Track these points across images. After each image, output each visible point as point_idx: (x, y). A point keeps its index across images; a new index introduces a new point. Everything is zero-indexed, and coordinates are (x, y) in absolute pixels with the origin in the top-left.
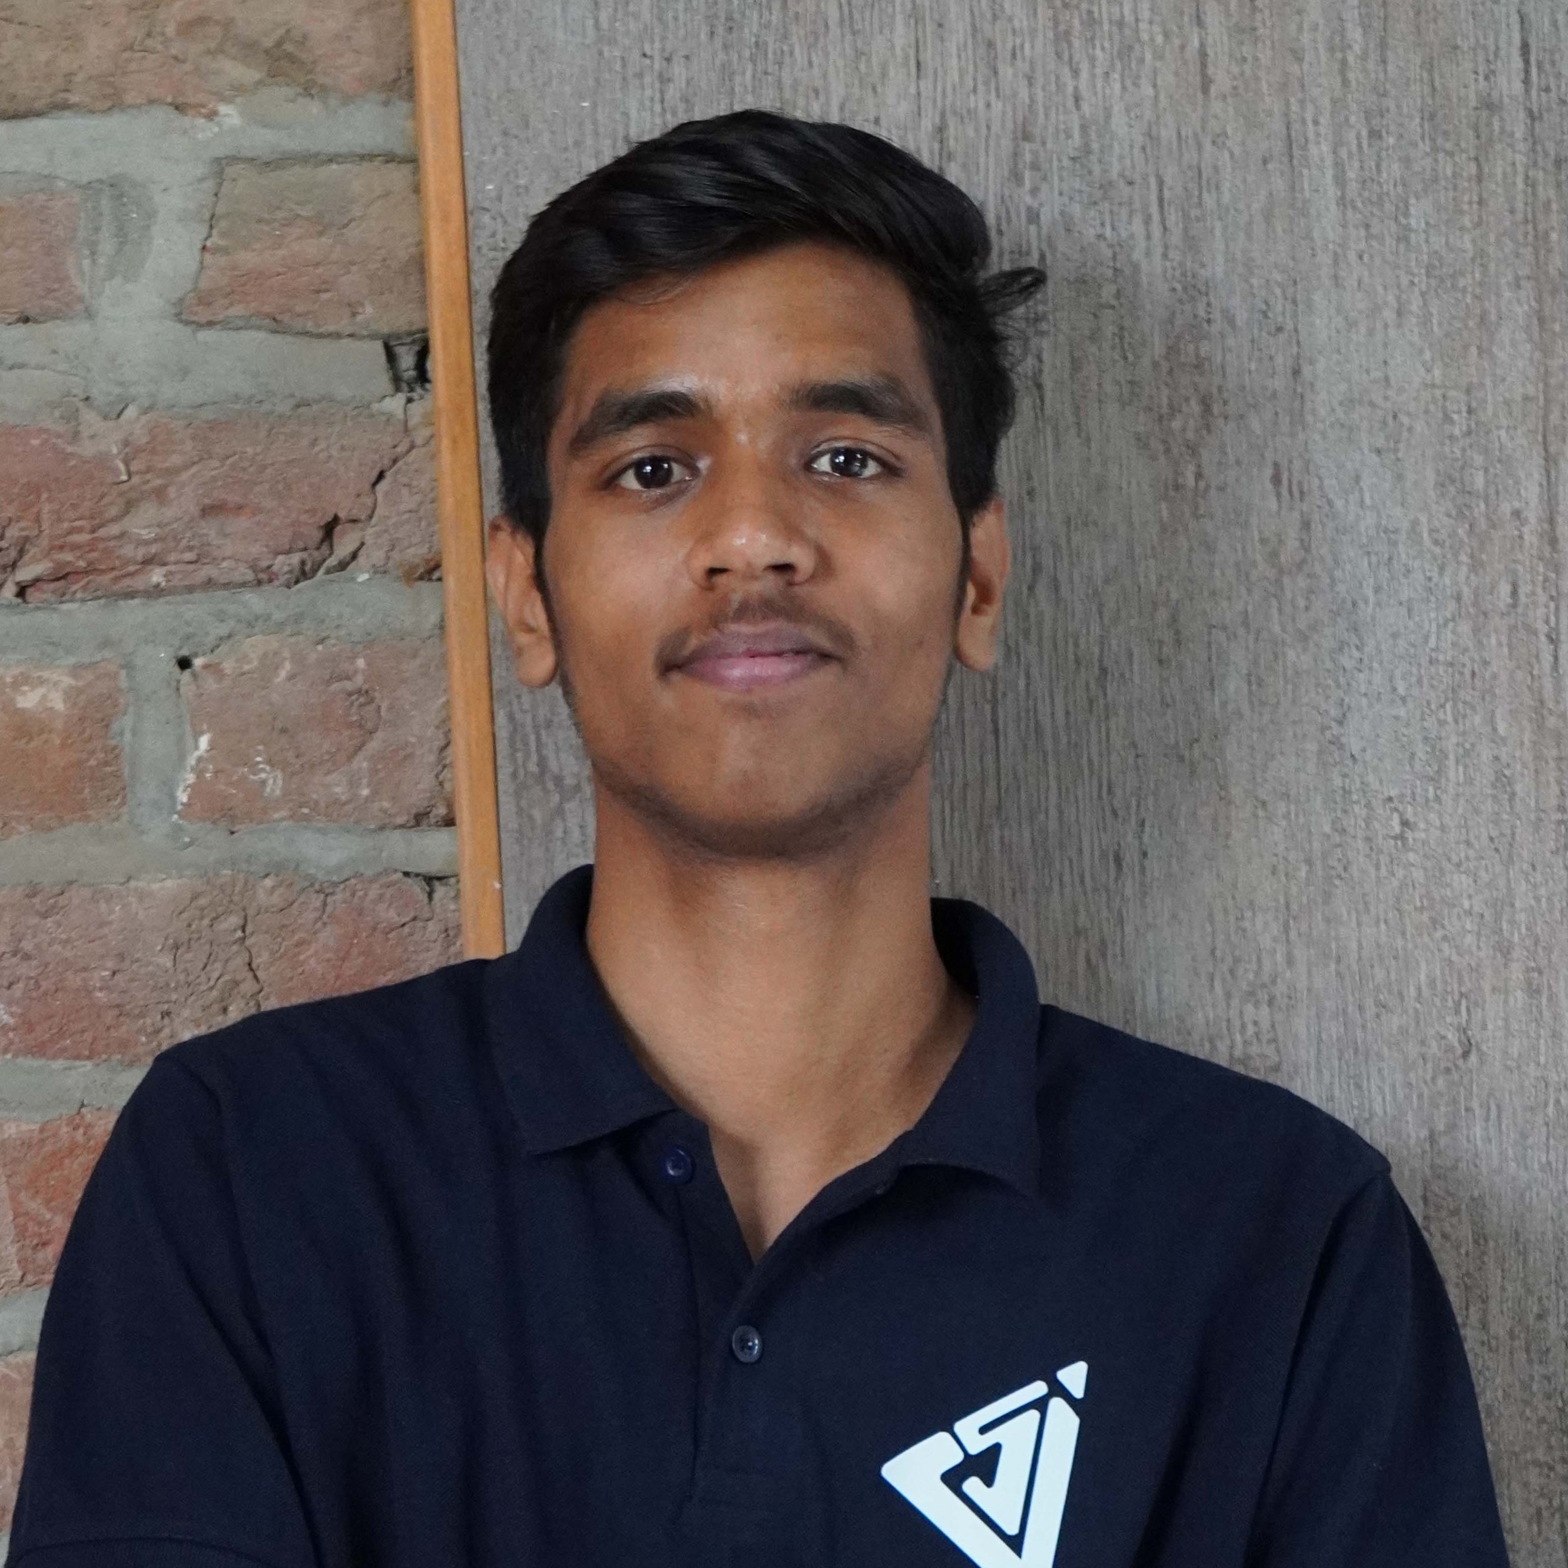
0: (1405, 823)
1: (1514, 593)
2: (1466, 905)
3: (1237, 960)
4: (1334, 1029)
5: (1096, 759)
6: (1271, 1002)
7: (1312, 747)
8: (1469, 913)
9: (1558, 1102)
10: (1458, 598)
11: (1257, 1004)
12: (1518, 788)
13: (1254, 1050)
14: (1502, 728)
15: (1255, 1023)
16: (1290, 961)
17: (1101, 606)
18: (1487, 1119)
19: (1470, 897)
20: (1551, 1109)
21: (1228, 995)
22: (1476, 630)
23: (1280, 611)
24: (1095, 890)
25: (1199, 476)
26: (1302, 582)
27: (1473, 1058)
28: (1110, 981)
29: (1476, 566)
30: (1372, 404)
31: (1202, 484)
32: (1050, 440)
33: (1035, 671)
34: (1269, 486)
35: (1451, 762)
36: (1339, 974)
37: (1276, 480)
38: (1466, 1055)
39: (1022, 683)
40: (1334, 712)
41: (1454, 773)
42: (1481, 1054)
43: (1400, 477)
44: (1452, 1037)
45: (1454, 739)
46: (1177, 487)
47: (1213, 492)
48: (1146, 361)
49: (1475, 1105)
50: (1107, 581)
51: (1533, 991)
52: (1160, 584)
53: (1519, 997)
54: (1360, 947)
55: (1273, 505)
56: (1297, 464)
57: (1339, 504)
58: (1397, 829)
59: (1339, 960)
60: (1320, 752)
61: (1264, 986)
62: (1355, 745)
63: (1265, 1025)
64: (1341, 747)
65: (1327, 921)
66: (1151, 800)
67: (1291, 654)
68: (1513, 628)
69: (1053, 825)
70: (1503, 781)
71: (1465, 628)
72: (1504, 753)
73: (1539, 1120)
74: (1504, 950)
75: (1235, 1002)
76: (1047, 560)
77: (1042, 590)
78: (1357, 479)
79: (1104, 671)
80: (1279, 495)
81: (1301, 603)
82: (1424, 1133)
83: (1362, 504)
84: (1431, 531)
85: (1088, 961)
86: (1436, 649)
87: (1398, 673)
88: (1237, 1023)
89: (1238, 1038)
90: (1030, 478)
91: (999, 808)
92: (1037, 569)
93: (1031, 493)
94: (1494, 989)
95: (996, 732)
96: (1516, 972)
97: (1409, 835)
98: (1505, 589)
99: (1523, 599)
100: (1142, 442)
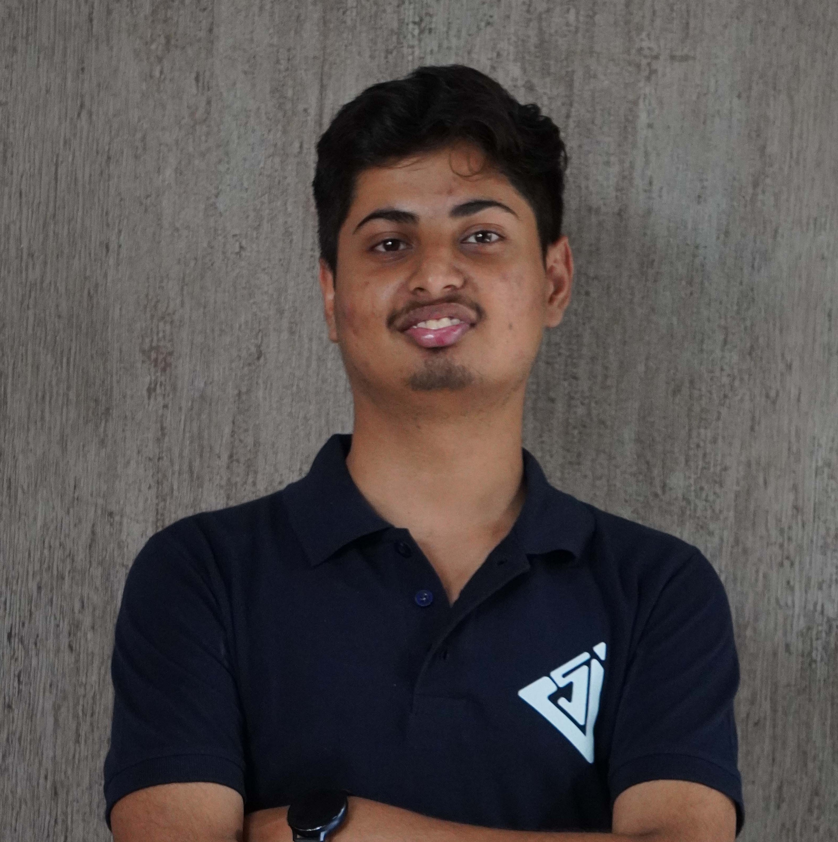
0: (241, 247)
1: (301, 147)
2: (266, 289)
3: (158, 301)
4: (199, 339)
5: (101, 198)
6: (172, 322)
7: (202, 206)
8: (266, 293)
9: (298, 386)
10: (275, 145)
11: (165, 323)
12: (295, 237)
13: (162, 344)
14: (290, 209)
15: (164, 332)
16: (182, 304)
17: (111, 127)
18: (265, 389)
19: (268, 285)
20: (295, 388)
21: (152, 317)
22: (282, 162)
23: (194, 141)
24: (95, 260)
25: (161, 72)
26: (205, 129)
27: (262, 360)
28: (98, 303)
29: (285, 132)
30: (245, 51)
31: (163, 77)
32: (94, 45)
33: (77, 154)
34: (194, 82)
35: (265, 221)
36: (204, 313)
37: (197, 79)
38: (259, 358)
39: (70, 159)
40: (214, 191)
41: (266, 226)
42: (266, 359)
43: (254, 86)
44: (253, 349)
45: (267, 211)
46: (151, 77)
47: (167, 82)
48: (142, 15)
49: (260, 381)
50: (114, 116)
51: (292, 333)
52: (139, 121)
53: (285, 335)
54: (215, 302)
55: (194, 91)
56: (207, 74)
57: (225, 94)
58: (237, 250)
59: (205, 307)
60: (206, 209)
61: (169, 314)
62: (221, 207)
63: (168, 332)
64: (216, 208)
65: (202, 288)
66: (125, 221)
67: (197, 162)
68: (298, 164)
69: (79, 226)
70: (288, 233)
71: (277, 160)
72: (290, 220)
73: (289, 392)
74: (281, 312)
75: (155, 320)
76: (87, 103)
77: (84, 115)
78: (234, 84)
79: (109, 158)
80: (198, 86)
81: (203, 138)
82: (236, 392)
83: (235, 96)
84: (266, 113)
85: (89, 293)
86: (263, 168)
87: (245, 177)
88: (155, 330)
89: (155, 338)
90: (83, 62)
91: (54, 216)
92: (82, 106)
93: (83, 69)
94: (274, 329)
95: (56, 179)
96: (285, 323)
97: (243, 254)
98: (297, 145)
99: (305, 151)
100: (137, 53)
